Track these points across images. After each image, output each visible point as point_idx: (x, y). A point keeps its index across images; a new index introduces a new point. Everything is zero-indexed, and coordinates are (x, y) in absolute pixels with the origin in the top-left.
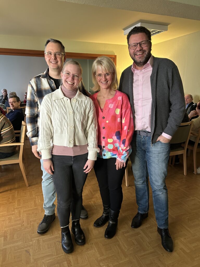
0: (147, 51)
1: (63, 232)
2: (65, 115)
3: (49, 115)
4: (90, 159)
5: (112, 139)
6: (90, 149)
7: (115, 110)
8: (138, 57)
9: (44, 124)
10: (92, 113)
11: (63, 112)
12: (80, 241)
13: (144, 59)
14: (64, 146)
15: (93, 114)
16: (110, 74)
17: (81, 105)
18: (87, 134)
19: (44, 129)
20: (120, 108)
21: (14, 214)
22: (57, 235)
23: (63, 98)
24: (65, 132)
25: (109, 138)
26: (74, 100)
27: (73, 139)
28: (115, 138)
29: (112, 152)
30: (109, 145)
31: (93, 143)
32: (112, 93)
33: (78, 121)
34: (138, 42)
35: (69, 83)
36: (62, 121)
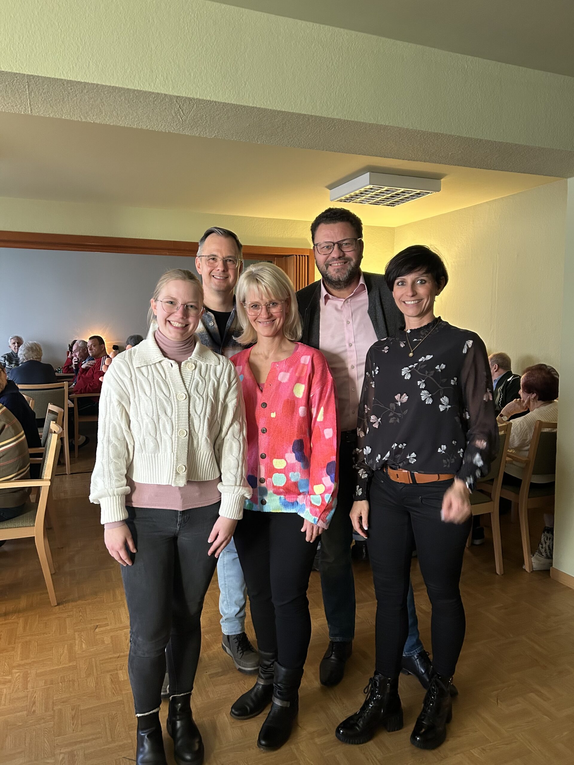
0: (354, 260)
1: (143, 729)
2: (168, 403)
3: (123, 406)
4: (225, 516)
5: (283, 460)
6: (226, 487)
7: (294, 387)
8: (334, 270)
9: (111, 430)
10: (234, 396)
11: (161, 396)
12: (188, 757)
13: (347, 274)
14: (158, 483)
15: (237, 397)
16: (280, 303)
17: (207, 377)
18: (218, 450)
19: (109, 441)
20: (304, 383)
21: (10, 681)
22: (125, 742)
23: (160, 362)
24: (166, 446)
25: (277, 458)
26: (188, 367)
27: (186, 466)
28: (291, 457)
29: (282, 496)
30: (275, 475)
31: (234, 471)
32: (285, 347)
33: (199, 417)
34: (335, 241)
35: (177, 325)
36: (159, 419)
